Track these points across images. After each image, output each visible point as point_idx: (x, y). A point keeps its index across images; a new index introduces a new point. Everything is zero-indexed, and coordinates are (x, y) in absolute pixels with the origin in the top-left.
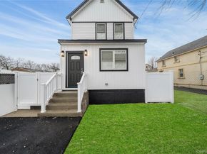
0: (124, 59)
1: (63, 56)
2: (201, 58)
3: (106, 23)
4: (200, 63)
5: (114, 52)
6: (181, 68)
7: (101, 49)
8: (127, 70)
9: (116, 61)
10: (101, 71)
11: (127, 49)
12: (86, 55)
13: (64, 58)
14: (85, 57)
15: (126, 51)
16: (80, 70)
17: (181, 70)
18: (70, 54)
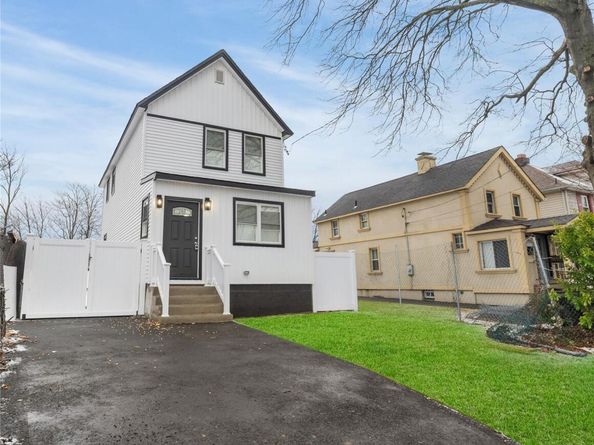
0: (277, 224)
1: (159, 206)
2: (407, 224)
3: (227, 130)
4: (406, 236)
5: (260, 208)
6: (373, 245)
7: (235, 199)
8: (283, 246)
9: (264, 226)
10: (235, 244)
11: (282, 204)
12: (208, 209)
13: (162, 211)
14: (205, 212)
15: (280, 207)
16: (191, 240)
17: (374, 251)
18: (171, 203)
